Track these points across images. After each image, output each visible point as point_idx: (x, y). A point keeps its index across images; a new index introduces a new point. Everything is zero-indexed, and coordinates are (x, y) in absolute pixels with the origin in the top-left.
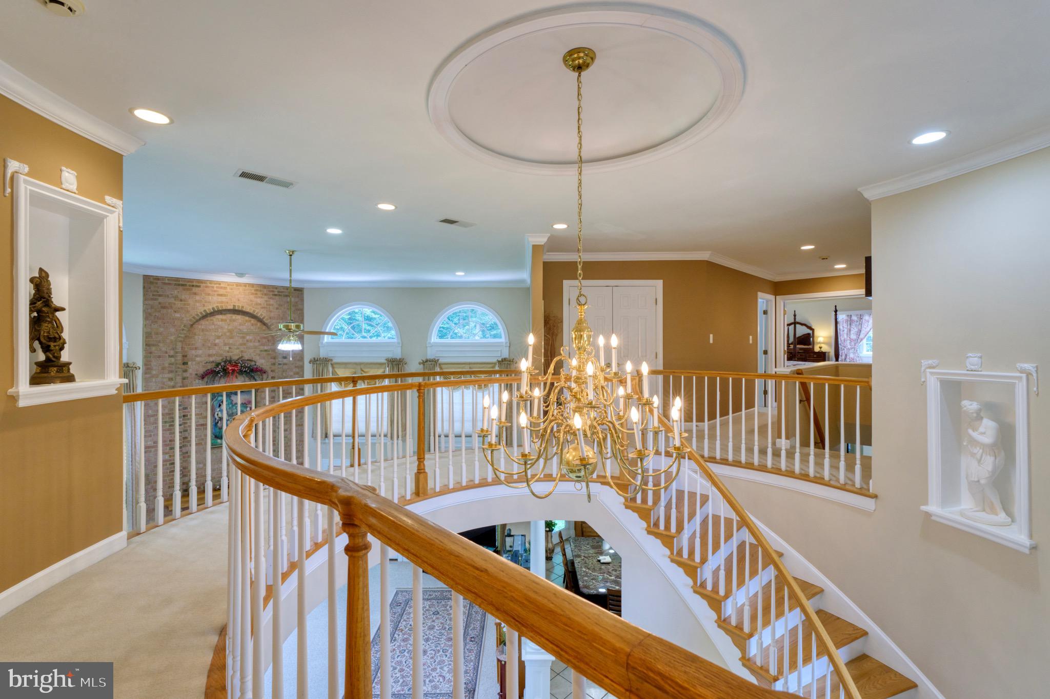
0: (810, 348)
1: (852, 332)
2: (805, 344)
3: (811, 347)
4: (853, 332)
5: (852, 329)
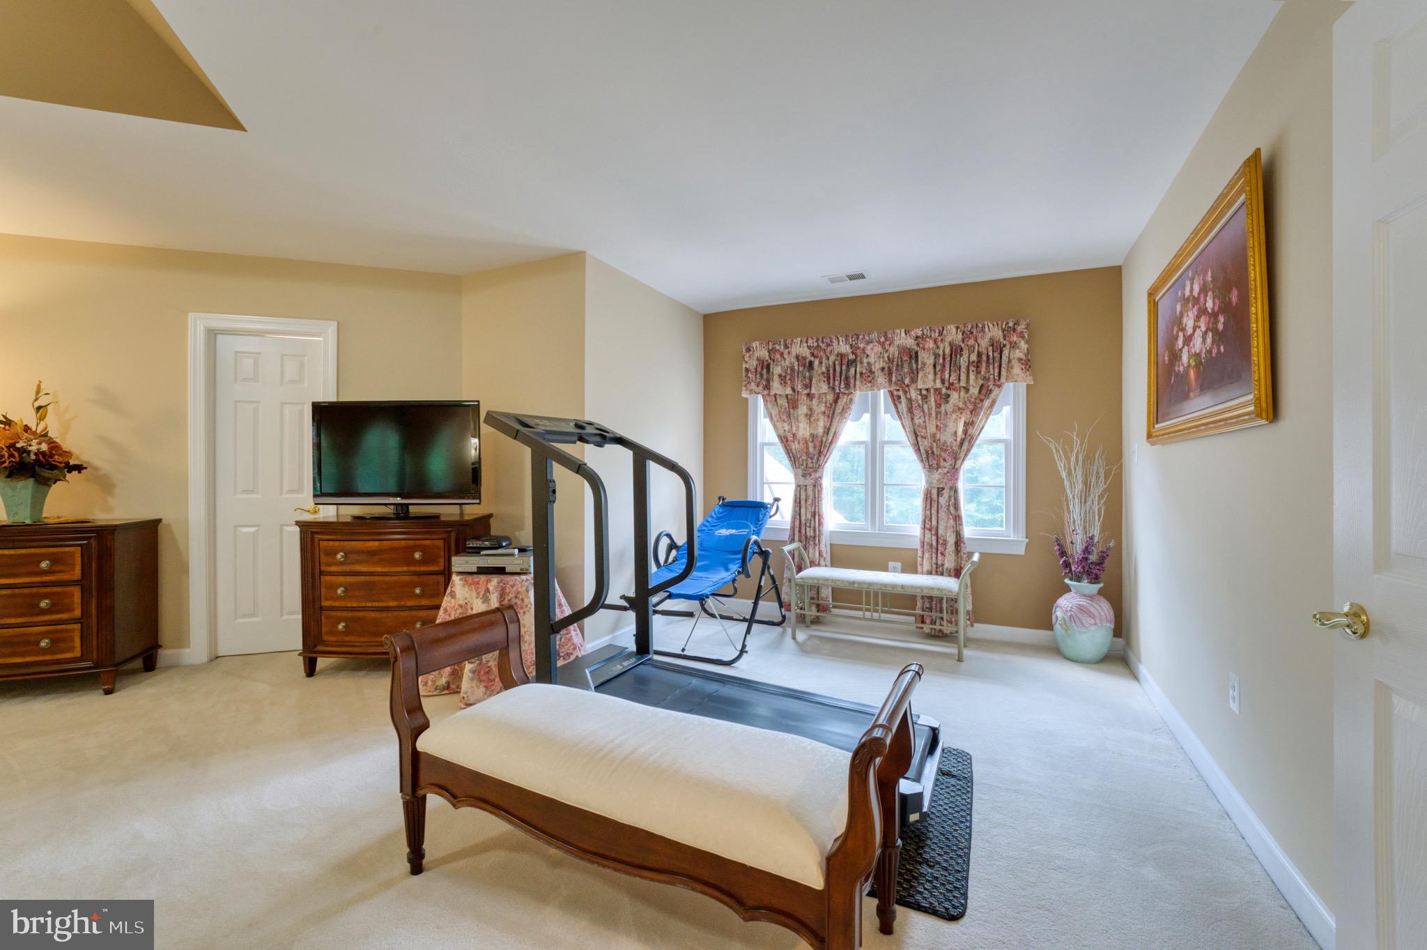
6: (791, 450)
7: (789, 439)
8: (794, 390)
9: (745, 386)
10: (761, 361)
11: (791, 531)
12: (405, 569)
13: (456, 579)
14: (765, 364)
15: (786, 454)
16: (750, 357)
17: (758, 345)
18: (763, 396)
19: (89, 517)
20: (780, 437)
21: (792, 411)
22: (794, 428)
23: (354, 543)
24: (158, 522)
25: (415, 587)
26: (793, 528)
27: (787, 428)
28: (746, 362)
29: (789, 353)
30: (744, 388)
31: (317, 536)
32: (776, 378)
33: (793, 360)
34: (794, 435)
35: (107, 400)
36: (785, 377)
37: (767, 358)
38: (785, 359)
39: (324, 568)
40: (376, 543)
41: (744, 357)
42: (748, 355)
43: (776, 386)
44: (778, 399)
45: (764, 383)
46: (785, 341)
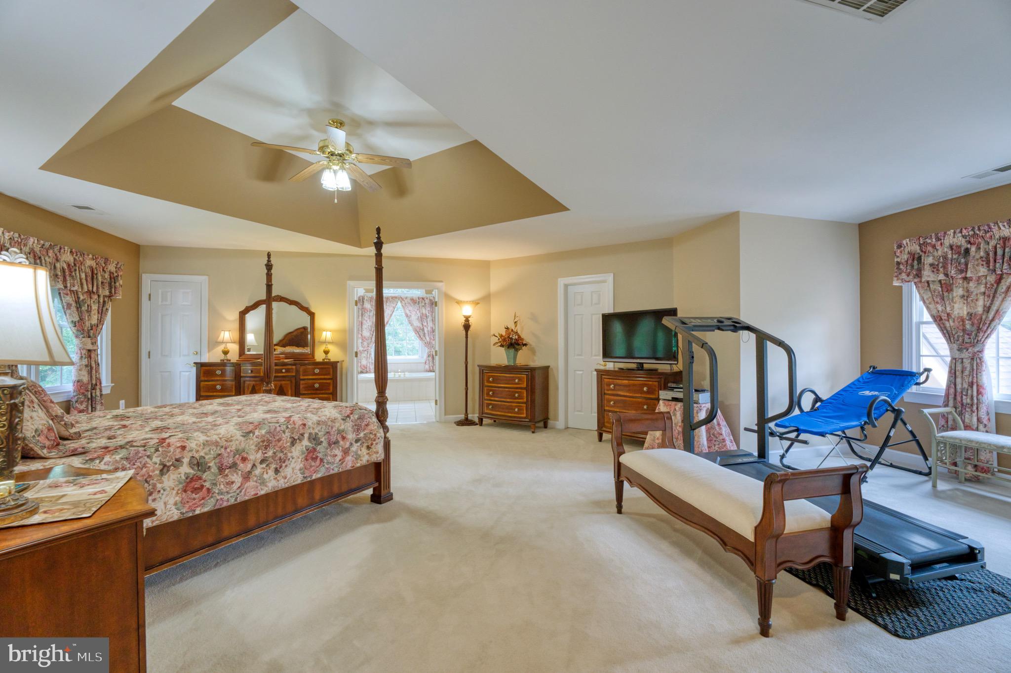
0: (307, 354)
1: (364, 326)
2: (298, 345)
3: (307, 350)
4: (366, 327)
5: (364, 322)
6: (945, 327)
7: (943, 318)
8: (946, 275)
9: (896, 277)
10: (912, 255)
11: (945, 397)
12: (640, 395)
13: (661, 402)
14: (916, 256)
15: (940, 331)
16: (901, 252)
17: (908, 242)
18: (915, 283)
19: (529, 364)
20: (933, 316)
21: (946, 294)
22: (948, 309)
23: (617, 381)
24: (549, 366)
25: (644, 405)
26: (947, 395)
27: (940, 308)
28: (898, 257)
29: (941, 244)
30: (895, 279)
31: (603, 376)
32: (927, 267)
33: (946, 249)
34: (948, 314)
35: (534, 318)
36: (938, 265)
37: (919, 251)
38: (937, 250)
39: (606, 392)
40: (627, 381)
41: (895, 253)
42: (899, 251)
43: (927, 274)
44: (931, 285)
45: (915, 273)
46: (936, 235)
